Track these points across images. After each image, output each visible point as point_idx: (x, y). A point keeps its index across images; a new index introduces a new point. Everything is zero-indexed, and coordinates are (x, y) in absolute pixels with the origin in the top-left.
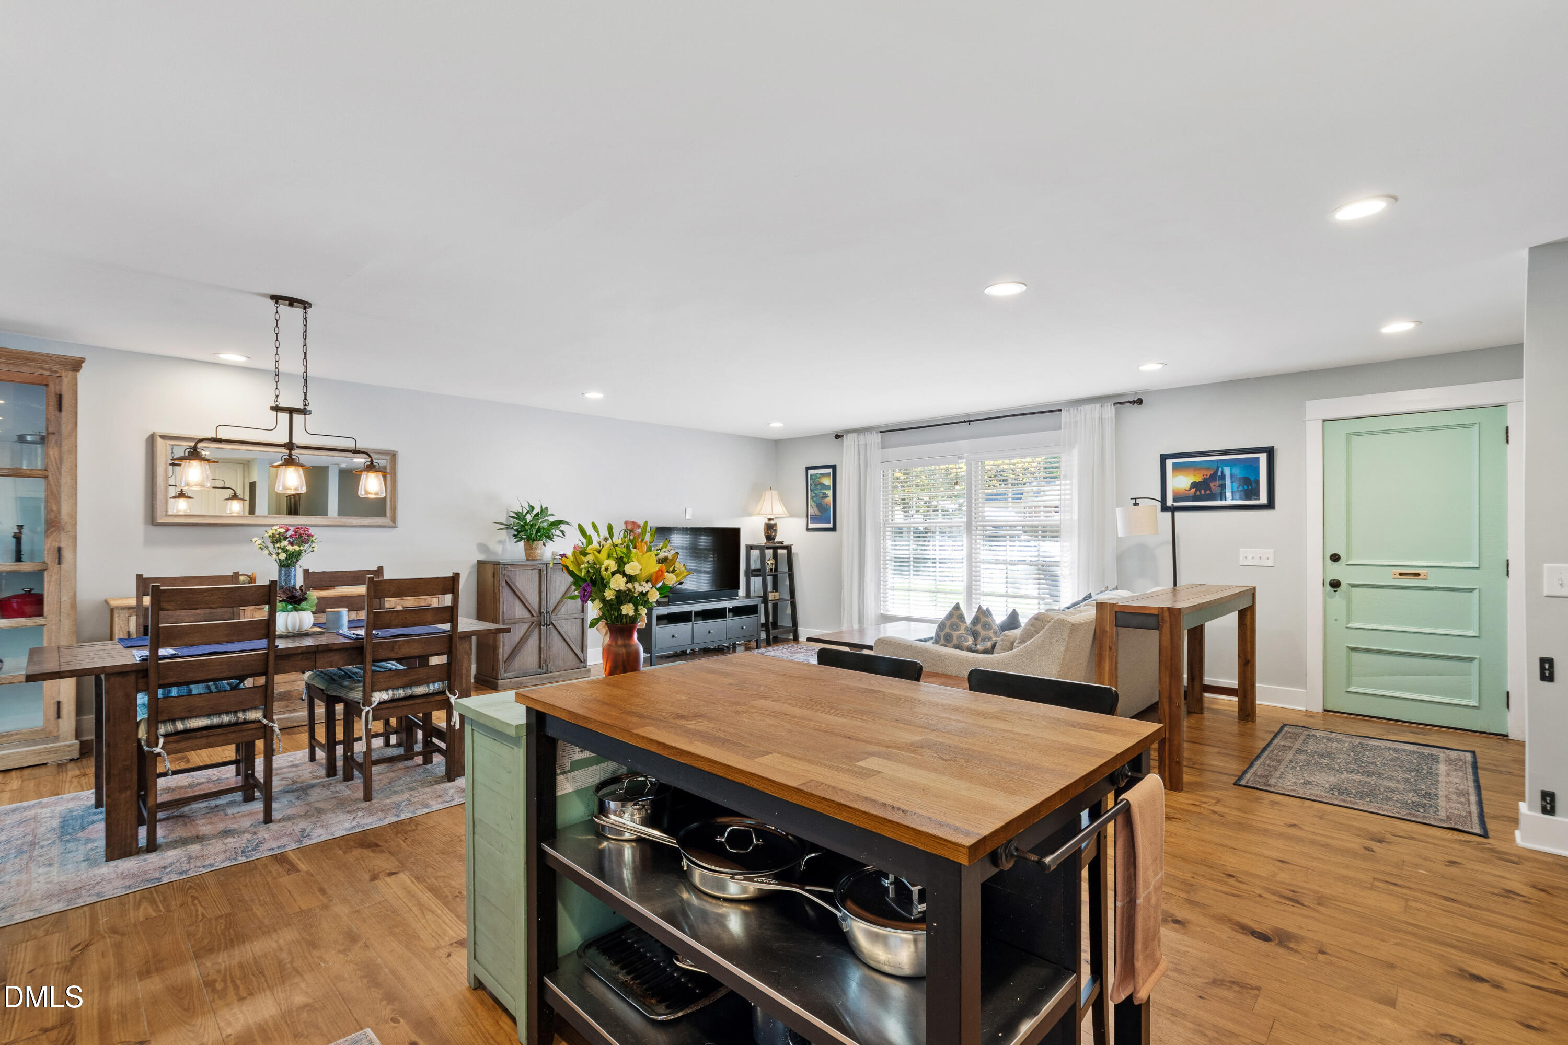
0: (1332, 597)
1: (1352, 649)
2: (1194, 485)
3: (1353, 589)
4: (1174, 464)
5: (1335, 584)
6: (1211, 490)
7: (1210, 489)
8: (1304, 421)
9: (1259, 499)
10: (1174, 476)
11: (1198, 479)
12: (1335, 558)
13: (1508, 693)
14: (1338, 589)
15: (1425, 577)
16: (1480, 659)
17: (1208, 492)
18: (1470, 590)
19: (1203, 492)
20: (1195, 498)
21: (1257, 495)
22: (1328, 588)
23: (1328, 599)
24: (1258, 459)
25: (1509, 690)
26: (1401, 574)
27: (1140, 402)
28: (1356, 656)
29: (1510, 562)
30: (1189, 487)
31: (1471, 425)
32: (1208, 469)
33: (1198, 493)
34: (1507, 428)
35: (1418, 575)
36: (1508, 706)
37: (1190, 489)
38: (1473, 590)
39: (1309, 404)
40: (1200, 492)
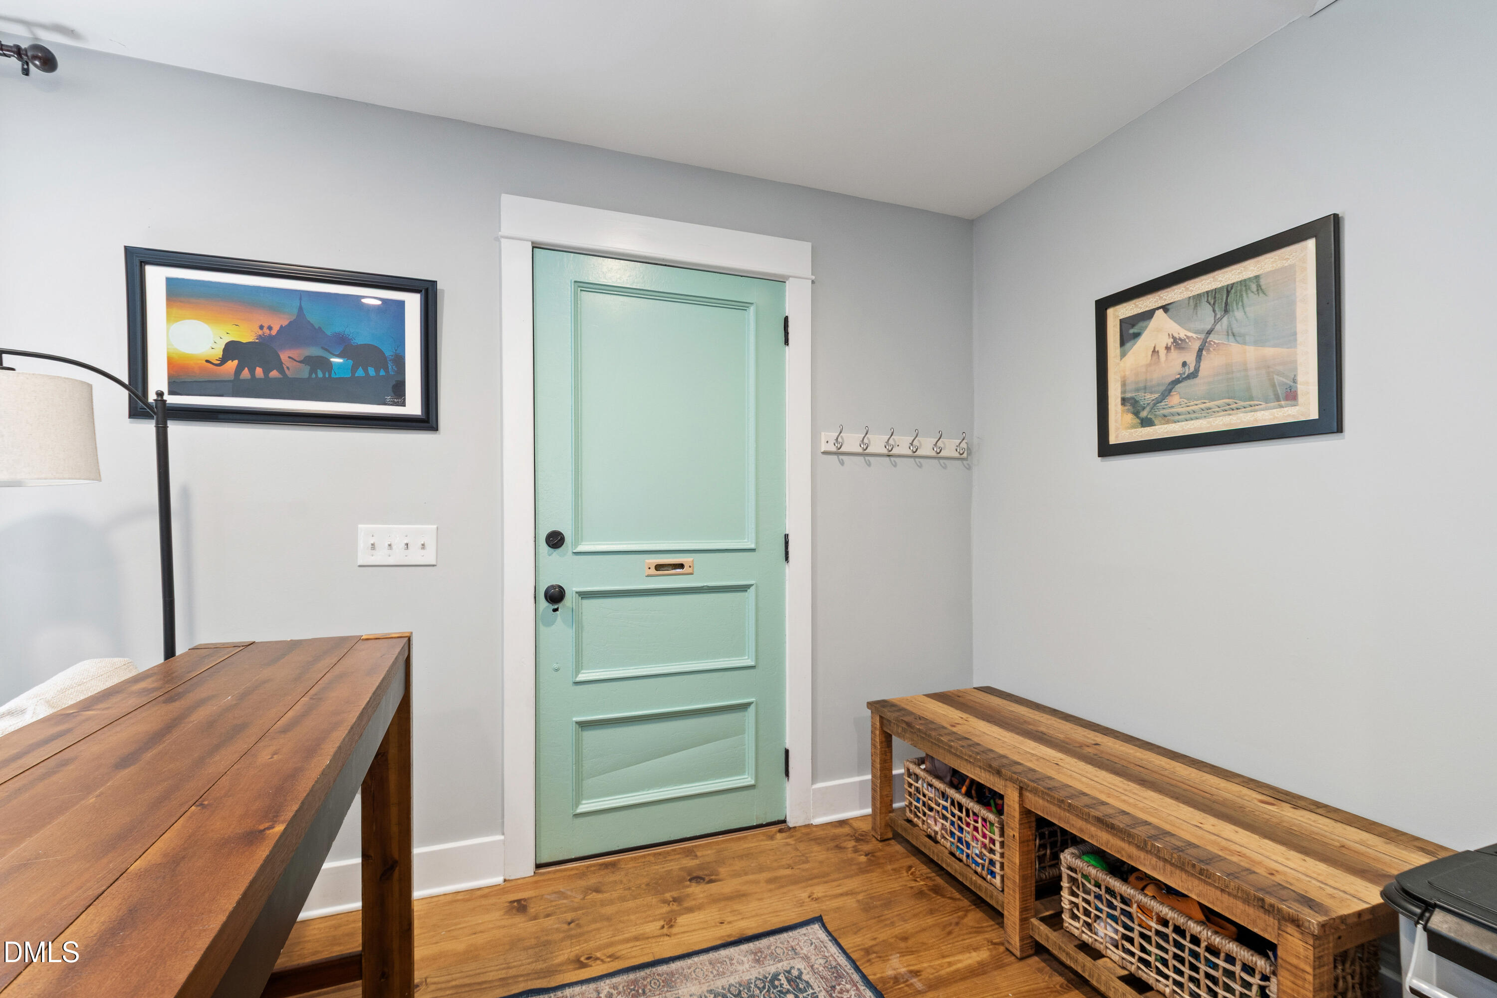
0: (549, 624)
1: (584, 725)
2: (232, 350)
3: (586, 602)
4: (170, 281)
5: (555, 596)
6: (281, 369)
7: (280, 367)
8: (497, 239)
9: (403, 404)
10: (170, 318)
11: (245, 334)
12: (555, 540)
13: (787, 752)
14: (560, 605)
15: (690, 570)
16: (757, 704)
17: (274, 374)
18: (744, 588)
19: (259, 372)
20: (238, 389)
21: (398, 393)
22: (543, 604)
23: (542, 628)
24: (401, 304)
25: (788, 746)
26: (658, 567)
27: (48, 62)
28: (590, 735)
29: (790, 538)
30: (218, 352)
31: (742, 306)
32: (274, 309)
33: (246, 374)
34: (786, 320)
35: (681, 566)
36: (787, 774)
37: (224, 360)
38: (749, 586)
39: (506, 199)
40: (252, 372)
